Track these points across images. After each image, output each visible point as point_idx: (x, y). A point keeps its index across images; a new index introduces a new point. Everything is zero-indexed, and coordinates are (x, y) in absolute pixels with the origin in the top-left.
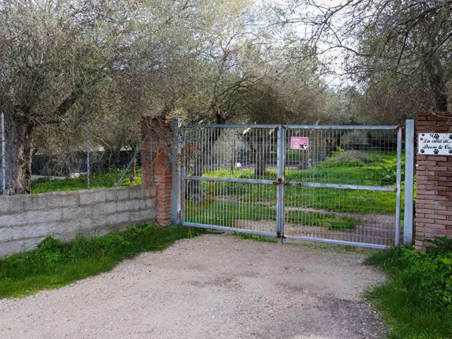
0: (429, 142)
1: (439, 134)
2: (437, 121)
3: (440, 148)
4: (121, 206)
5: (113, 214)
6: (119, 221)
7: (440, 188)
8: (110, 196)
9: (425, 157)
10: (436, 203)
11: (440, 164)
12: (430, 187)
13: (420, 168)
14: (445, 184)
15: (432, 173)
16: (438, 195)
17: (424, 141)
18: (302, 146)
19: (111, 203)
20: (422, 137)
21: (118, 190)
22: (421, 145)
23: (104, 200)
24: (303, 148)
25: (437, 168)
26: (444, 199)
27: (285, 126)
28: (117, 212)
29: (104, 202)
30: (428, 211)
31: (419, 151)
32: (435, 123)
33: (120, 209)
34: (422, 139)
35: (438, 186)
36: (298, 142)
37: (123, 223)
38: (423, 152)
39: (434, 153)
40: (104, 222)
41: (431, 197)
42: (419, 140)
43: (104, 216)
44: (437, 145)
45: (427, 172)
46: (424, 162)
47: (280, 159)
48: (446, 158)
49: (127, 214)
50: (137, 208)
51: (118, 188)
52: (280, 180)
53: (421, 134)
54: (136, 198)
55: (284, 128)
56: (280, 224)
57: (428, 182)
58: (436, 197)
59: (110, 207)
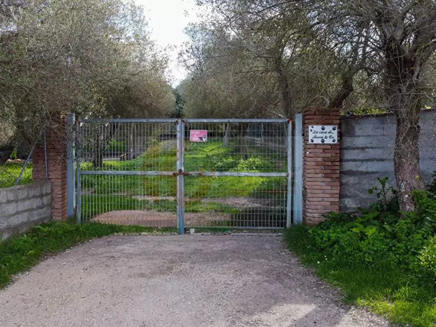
0: (317, 133)
1: (325, 126)
2: (323, 115)
3: (326, 138)
4: (21, 206)
5: (13, 215)
6: (19, 222)
7: (326, 171)
8: (11, 196)
9: (314, 146)
10: (323, 184)
11: (326, 151)
12: (318, 171)
13: (311, 155)
14: (330, 168)
15: (320, 159)
16: (324, 177)
17: (313, 132)
18: (201, 138)
19: (11, 204)
20: (312, 129)
21: (19, 189)
22: (311, 135)
23: (5, 201)
24: (202, 140)
25: (324, 155)
26: (329, 180)
27: (185, 120)
28: (18, 213)
29: (6, 203)
30: (317, 191)
31: (310, 141)
32: (321, 116)
33: (20, 209)
34: (312, 131)
35: (325, 169)
36: (197, 135)
37: (23, 224)
38: (313, 141)
39: (321, 142)
40: (5, 225)
41: (319, 180)
42: (309, 131)
43: (6, 218)
44: (324, 135)
45: (315, 158)
46: (313, 150)
47: (180, 151)
48: (330, 146)
49: (26, 214)
50: (35, 207)
51: (18, 187)
52: (180, 171)
53: (311, 126)
54: (34, 197)
55: (184, 121)
56: (181, 213)
57: (318, 167)
58: (322, 179)
59: (11, 209)
